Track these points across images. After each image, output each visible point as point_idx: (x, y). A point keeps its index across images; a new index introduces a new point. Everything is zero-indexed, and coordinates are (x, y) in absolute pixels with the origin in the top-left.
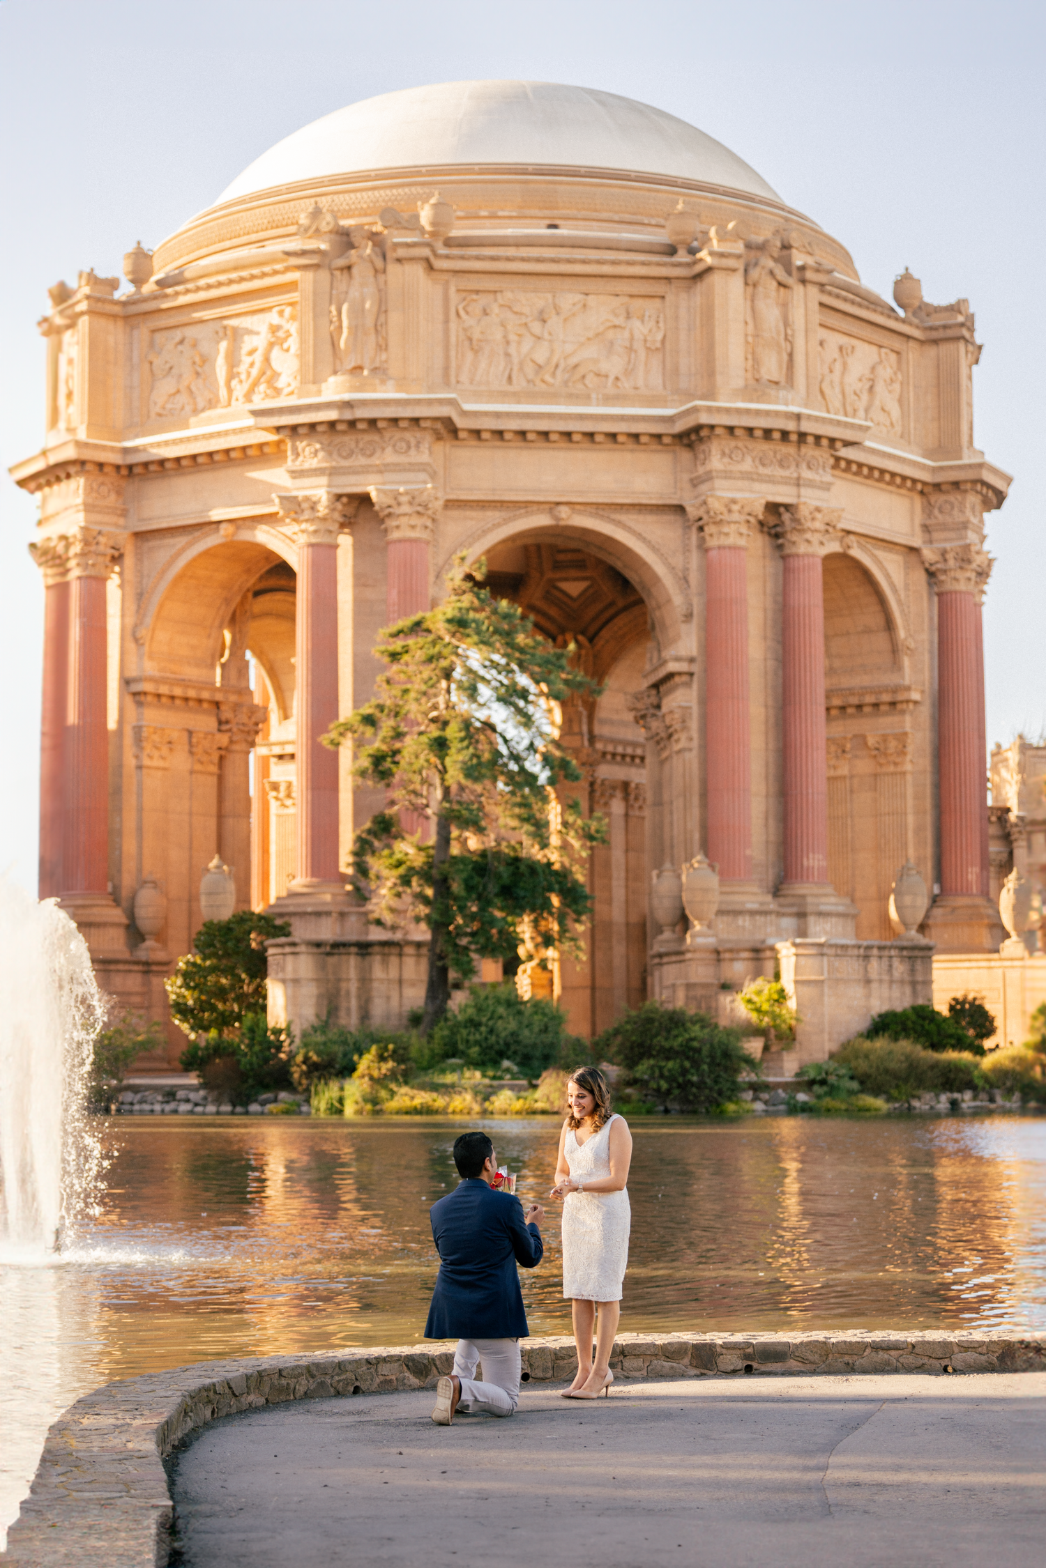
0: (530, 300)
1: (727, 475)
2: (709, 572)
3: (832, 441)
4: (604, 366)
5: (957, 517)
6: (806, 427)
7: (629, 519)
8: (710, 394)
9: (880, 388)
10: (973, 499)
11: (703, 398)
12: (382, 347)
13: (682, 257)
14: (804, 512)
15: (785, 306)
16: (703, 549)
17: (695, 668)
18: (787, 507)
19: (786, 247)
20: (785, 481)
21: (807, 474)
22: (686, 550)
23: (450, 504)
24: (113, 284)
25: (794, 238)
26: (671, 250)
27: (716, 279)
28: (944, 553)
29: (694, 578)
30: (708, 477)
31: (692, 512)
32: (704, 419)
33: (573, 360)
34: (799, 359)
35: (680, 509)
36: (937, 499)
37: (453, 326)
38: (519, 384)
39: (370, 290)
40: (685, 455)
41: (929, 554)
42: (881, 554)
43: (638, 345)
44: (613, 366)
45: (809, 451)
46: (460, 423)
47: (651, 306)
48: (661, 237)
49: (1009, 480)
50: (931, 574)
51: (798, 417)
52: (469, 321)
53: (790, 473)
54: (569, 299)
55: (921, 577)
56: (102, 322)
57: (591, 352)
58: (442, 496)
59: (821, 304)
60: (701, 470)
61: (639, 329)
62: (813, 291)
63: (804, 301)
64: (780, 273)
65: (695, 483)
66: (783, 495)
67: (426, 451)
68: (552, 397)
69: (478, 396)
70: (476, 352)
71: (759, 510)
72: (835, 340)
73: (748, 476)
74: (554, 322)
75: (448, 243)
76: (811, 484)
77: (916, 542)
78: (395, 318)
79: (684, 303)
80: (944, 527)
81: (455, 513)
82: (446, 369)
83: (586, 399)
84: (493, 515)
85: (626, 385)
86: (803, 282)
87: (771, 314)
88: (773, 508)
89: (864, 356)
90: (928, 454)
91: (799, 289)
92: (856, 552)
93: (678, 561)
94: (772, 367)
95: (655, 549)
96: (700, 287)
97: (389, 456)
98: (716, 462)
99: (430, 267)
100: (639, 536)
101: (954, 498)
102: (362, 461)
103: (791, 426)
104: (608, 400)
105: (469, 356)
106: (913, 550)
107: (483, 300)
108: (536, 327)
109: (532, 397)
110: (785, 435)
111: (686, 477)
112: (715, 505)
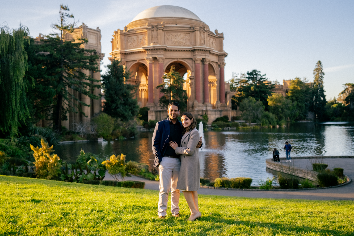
0: (174, 34)
1: (198, 55)
2: (196, 66)
3: (210, 51)
4: (183, 42)
5: (222, 59)
6: (207, 49)
7: (186, 60)
8: (196, 45)
9: (214, 44)
10: (224, 57)
11: (195, 46)
12: (158, 40)
13: (192, 29)
14: (206, 59)
15: (204, 35)
16: (195, 63)
17: (194, 78)
18: (204, 59)
19: (204, 27)
20: (204, 56)
21: (207, 55)
22: (193, 63)
23: (166, 58)
24: (123, 31)
25: (205, 26)
26: (190, 28)
27: (196, 32)
28: (221, 63)
29: (194, 67)
30: (196, 55)
31: (193, 59)
32: (195, 48)
33: (180, 41)
34: (206, 41)
35: (192, 59)
36: (220, 57)
37: (165, 37)
38: (173, 44)
39: (156, 33)
40: (193, 53)
41: (219, 63)
42: (213, 63)
43: (187, 39)
44: (184, 42)
45: (207, 52)
46: (167, 49)
47: (188, 35)
48: (189, 26)
49: (228, 54)
50: (219, 65)
51: (206, 48)
52: (167, 36)
53: (205, 55)
54: (179, 34)
55: (218, 66)
56: (122, 36)
57: (181, 40)
58: (165, 58)
59: (208, 34)
60: (195, 54)
61: (187, 37)
62: (207, 33)
63: (206, 34)
64: (204, 31)
65: (194, 56)
66: (204, 57)
67: (163, 52)
68: (177, 46)
69: (168, 45)
70: (168, 40)
71: (201, 59)
72: (209, 38)
73: (200, 55)
74: (177, 36)
75: (165, 27)
76: (207, 56)
77: (217, 62)
78: (159, 36)
79: (192, 34)
80: (221, 60)
81: (166, 59)
82: (165, 42)
83: (181, 46)
84: (170, 60)
85: (186, 44)
86: (206, 32)
87: (202, 36)
88: (203, 59)
89: (212, 40)
90: (219, 51)
91: (205, 33)
92: (211, 63)
93: (192, 65)
94: (203, 42)
95: (189, 63)
96: (194, 33)
97: (159, 53)
98: (197, 53)
99: (163, 30)
100: (187, 62)
101: (222, 57)
102: (155, 53)
103: (205, 49)
104: (184, 46)
105: (167, 41)
106: (217, 63)
107: (169, 34)
108: (175, 37)
109: (175, 45)
110: (204, 50)
111: (193, 55)
112: (196, 59)
